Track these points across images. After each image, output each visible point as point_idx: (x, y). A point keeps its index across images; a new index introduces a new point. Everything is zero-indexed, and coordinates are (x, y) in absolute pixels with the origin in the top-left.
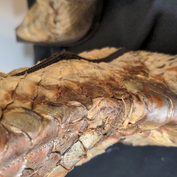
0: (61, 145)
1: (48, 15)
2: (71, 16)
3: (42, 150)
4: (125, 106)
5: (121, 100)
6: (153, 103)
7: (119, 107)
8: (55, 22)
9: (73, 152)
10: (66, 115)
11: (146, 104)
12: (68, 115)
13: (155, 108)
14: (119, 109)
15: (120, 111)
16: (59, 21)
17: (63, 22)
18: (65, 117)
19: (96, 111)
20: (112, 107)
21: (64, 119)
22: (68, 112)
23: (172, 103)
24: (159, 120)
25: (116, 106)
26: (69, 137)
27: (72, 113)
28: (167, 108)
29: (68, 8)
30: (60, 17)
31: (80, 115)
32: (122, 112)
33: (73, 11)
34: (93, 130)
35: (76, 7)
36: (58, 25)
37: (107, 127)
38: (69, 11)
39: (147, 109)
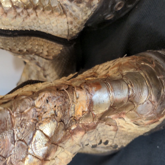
0: (22, 134)
1: (38, 72)
2: (56, 70)
3: (5, 137)
4: (68, 94)
5: (63, 90)
6: (93, 88)
7: (62, 95)
8: (45, 76)
9: (38, 142)
10: (15, 106)
11: (87, 90)
12: (16, 106)
13: (95, 91)
14: (62, 97)
15: (64, 97)
16: (48, 75)
17: (51, 75)
18: (14, 107)
19: (43, 101)
20: (56, 96)
21: (13, 108)
22: (16, 103)
23: (109, 85)
24: (104, 101)
25: (60, 95)
26: (27, 126)
27: (20, 104)
28: (106, 89)
29: (51, 65)
30: (47, 72)
31: (28, 105)
32: (66, 98)
33: (56, 65)
34: (48, 119)
35: (58, 63)
36: (48, 78)
37: (59, 114)
38: (53, 67)
39: (89, 93)
